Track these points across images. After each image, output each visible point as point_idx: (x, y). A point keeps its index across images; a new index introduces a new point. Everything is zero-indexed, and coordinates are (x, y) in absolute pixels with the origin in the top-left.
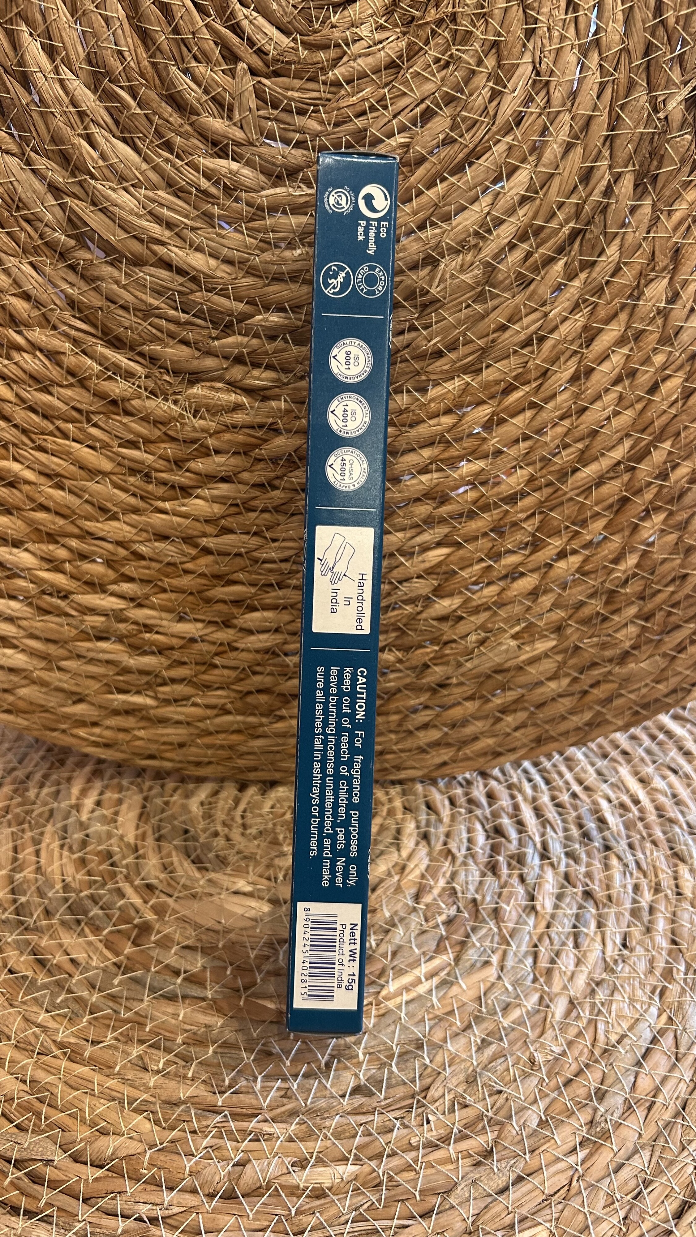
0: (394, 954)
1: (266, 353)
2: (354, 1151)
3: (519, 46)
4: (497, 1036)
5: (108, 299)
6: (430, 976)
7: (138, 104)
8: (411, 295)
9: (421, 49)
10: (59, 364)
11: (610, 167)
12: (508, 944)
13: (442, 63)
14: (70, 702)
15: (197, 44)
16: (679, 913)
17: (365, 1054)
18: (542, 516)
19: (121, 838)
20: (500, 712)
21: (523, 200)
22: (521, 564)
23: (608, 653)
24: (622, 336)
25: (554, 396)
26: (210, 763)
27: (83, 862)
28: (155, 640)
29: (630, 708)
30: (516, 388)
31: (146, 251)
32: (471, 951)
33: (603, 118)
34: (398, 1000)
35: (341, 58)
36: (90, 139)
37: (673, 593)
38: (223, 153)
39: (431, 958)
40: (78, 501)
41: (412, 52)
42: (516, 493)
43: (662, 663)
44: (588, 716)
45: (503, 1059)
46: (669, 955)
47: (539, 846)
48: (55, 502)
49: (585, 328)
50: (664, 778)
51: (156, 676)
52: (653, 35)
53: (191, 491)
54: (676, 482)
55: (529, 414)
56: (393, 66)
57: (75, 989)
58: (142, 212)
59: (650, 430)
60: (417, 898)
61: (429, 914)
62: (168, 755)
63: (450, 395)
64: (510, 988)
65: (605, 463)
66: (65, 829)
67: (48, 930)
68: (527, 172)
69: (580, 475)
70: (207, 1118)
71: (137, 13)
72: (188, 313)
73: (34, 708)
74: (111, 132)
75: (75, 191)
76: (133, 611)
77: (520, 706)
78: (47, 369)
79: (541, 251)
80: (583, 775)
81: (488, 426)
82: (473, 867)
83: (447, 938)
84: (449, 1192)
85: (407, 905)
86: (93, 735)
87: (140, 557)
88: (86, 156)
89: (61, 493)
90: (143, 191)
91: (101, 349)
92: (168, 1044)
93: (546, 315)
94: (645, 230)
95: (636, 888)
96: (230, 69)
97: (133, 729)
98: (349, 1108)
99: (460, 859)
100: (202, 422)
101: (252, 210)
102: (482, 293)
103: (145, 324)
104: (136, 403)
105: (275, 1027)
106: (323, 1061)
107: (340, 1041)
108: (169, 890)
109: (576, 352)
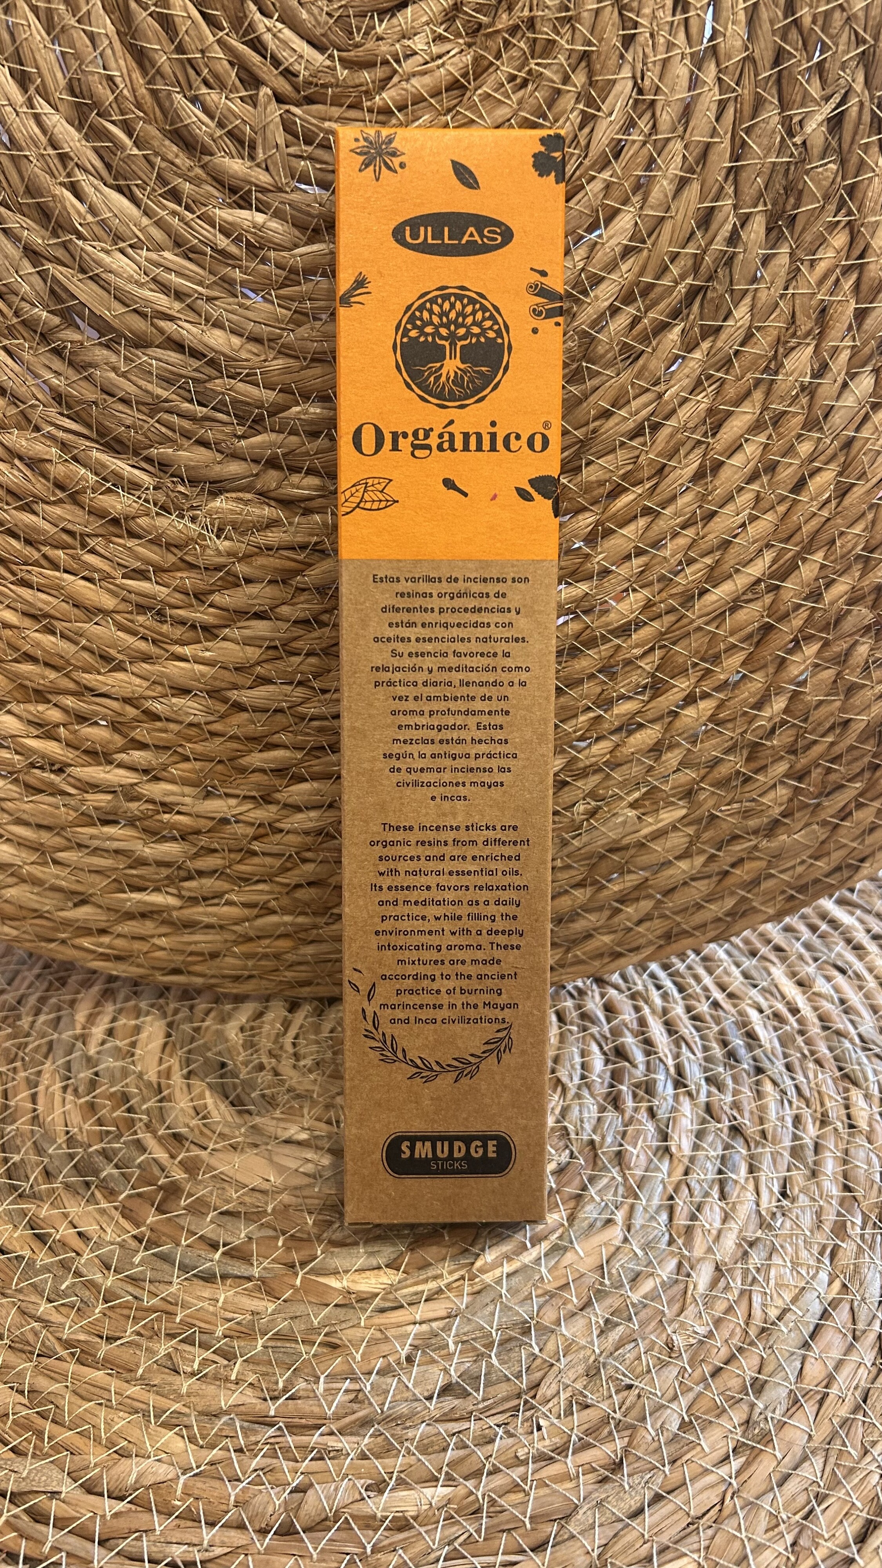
1: (307, 453)
2: (445, 1469)
3: (615, 57)
4: (625, 1315)
5: (104, 391)
6: (538, 1240)
7: (136, 143)
9: (492, 64)
10: (45, 476)
11: (735, 207)
12: (636, 1197)
13: (518, 81)
14: (70, 904)
15: (207, 66)
16: (852, 1151)
17: (456, 1343)
18: (664, 651)
19: (140, 1076)
20: (617, 901)
21: (627, 252)
22: (638, 712)
23: (752, 823)
24: (758, 420)
25: (673, 498)
26: (250, 977)
27: (92, 1107)
28: (175, 823)
29: (783, 892)
30: (626, 490)
31: (151, 329)
32: (589, 1208)
33: (725, 146)
34: (497, 1272)
35: (390, 78)
36: (75, 189)
37: (832, 744)
38: (244, 203)
40: (73, 648)
41: (480, 69)
42: (629, 623)
43: (822, 833)
44: (729, 903)
45: (632, 1345)
46: (841, 1205)
47: (672, 1070)
48: (44, 650)
49: (710, 411)
50: (828, 979)
51: (179, 868)
52: (784, 38)
53: (216, 631)
54: (832, 603)
55: (642, 522)
56: (456, 86)
57: (84, 1271)
58: (144, 279)
59: (797, 538)
62: (197, 968)
64: (640, 1253)
65: (741, 581)
66: (68, 1066)
67: (49, 1197)
68: (630, 216)
69: (709, 598)
70: (256, 1432)
71: (130, 28)
72: (206, 406)
73: (24, 913)
74: (102, 179)
75: (58, 255)
76: (147, 787)
77: (643, 893)
78: (29, 481)
79: (651, 315)
80: (726, 979)
81: (591, 539)
82: (589, 1100)
83: (558, 1192)
84: (567, 1517)
86: (100, 945)
87: (156, 717)
88: (72, 211)
89: (52, 639)
90: (144, 253)
91: (96, 454)
92: (205, 1337)
93: (660, 396)
94: (782, 286)
95: (797, 1120)
96: (250, 96)
97: (152, 936)
98: (437, 1414)
99: (572, 1091)
100: (227, 543)
101: (284, 274)
102: (579, 369)
103: (152, 421)
104: (143, 521)
105: (341, 1312)
106: (404, 1354)
107: (425, 1327)
108: (203, 1141)
109: (699, 442)
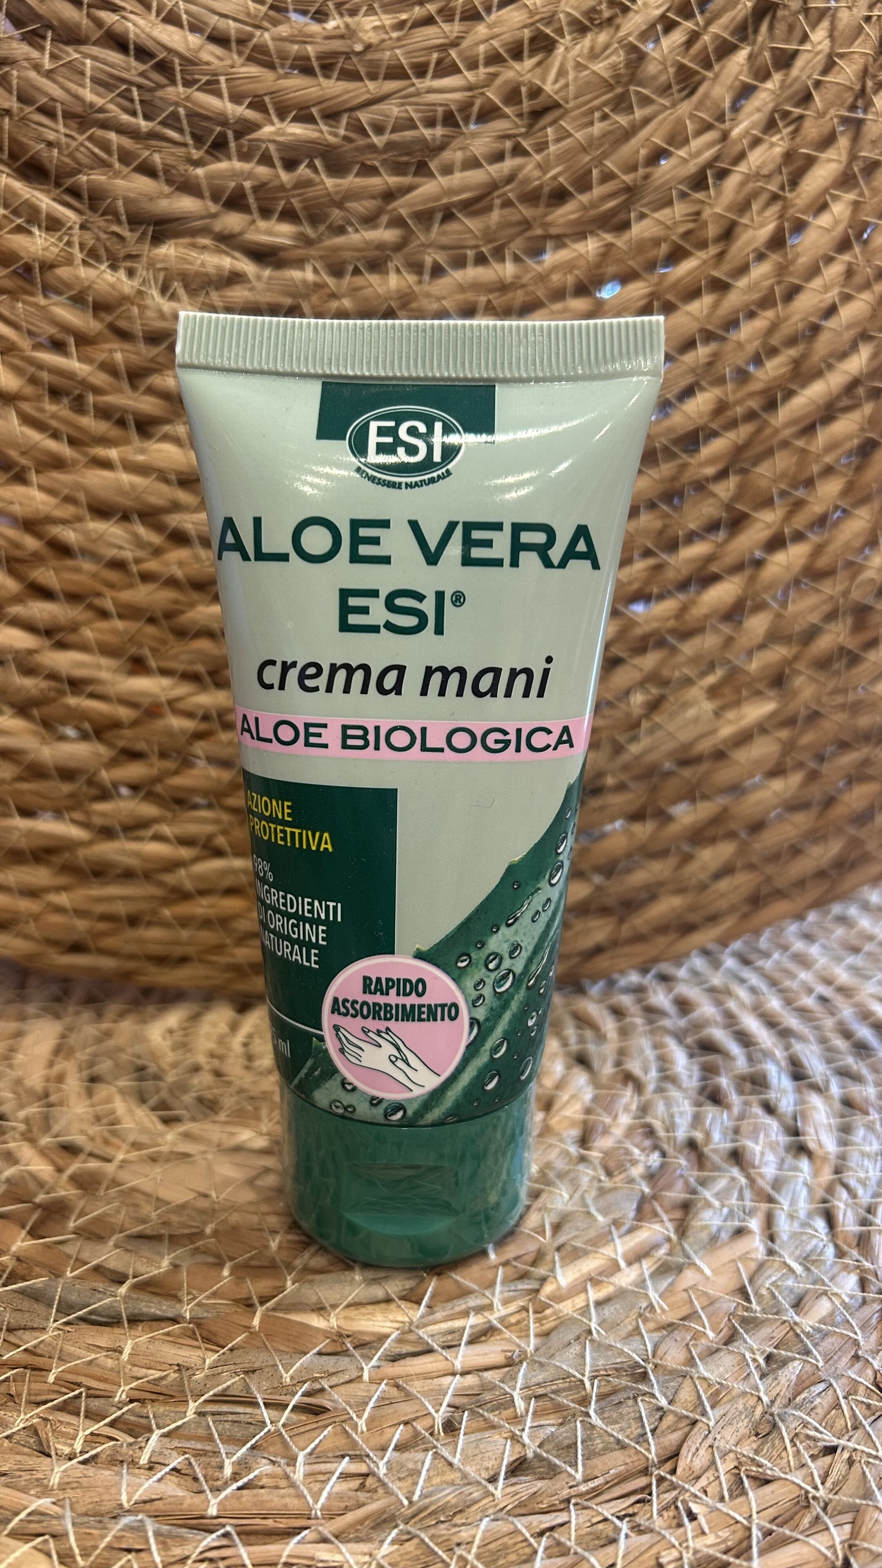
0: (557, 1228)
1: (282, 187)
5: (20, 99)
6: (636, 1257)
8: (513, 96)
12: (770, 1200)
17: (527, 1399)
18: (740, 475)
19: (19, 1082)
20: (689, 841)
22: (710, 559)
23: (864, 721)
24: (846, 172)
25: (743, 269)
26: (185, 958)
30: (688, 253)
31: (85, 21)
32: (706, 1215)
34: (579, 1301)
39: (630, 1231)
42: (697, 431)
44: (835, 846)
45: (821, 1387)
47: (784, 1062)
49: (789, 156)
51: (90, 780)
53: (154, 427)
55: (707, 300)
60: (584, 1141)
61: (612, 1164)
63: (582, 262)
64: (798, 1269)
65: (834, 381)
69: (796, 401)
70: (182, 1542)
72: (152, 119)
76: (49, 655)
77: (721, 831)
79: (711, 31)
80: (828, 974)
82: (676, 1095)
83: (654, 1197)
85: (568, 1153)
91: (7, 180)
93: (725, 136)
97: (47, 890)
99: (651, 1087)
100: (175, 304)
102: (625, 95)
103: (81, 138)
104: (63, 272)
105: (330, 1363)
106: (439, 1418)
107: (470, 1380)
108: (109, 1151)
109: (775, 197)
